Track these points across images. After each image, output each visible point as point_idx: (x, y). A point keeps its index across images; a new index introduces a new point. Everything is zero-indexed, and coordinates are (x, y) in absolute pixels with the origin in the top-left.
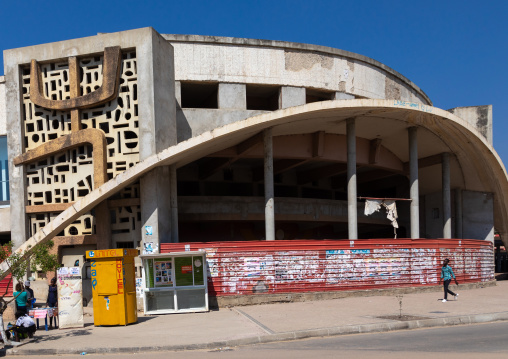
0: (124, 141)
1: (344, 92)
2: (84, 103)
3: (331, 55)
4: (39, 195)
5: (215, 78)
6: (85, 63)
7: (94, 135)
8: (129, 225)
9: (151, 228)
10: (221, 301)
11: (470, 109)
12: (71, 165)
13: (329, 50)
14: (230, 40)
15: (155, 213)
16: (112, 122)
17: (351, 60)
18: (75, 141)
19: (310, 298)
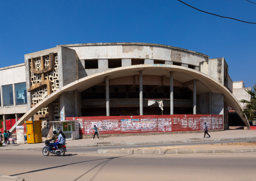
0: (56, 83)
1: (148, 59)
2: (45, 72)
3: (142, 45)
4: (35, 101)
5: (96, 58)
6: (46, 58)
7: (47, 82)
8: (58, 111)
9: (62, 112)
10: (84, 136)
11: (215, 59)
12: (43, 91)
13: (141, 44)
14: (101, 44)
15: (64, 107)
16: (53, 77)
17: (151, 46)
18: (43, 84)
19: (114, 136)
